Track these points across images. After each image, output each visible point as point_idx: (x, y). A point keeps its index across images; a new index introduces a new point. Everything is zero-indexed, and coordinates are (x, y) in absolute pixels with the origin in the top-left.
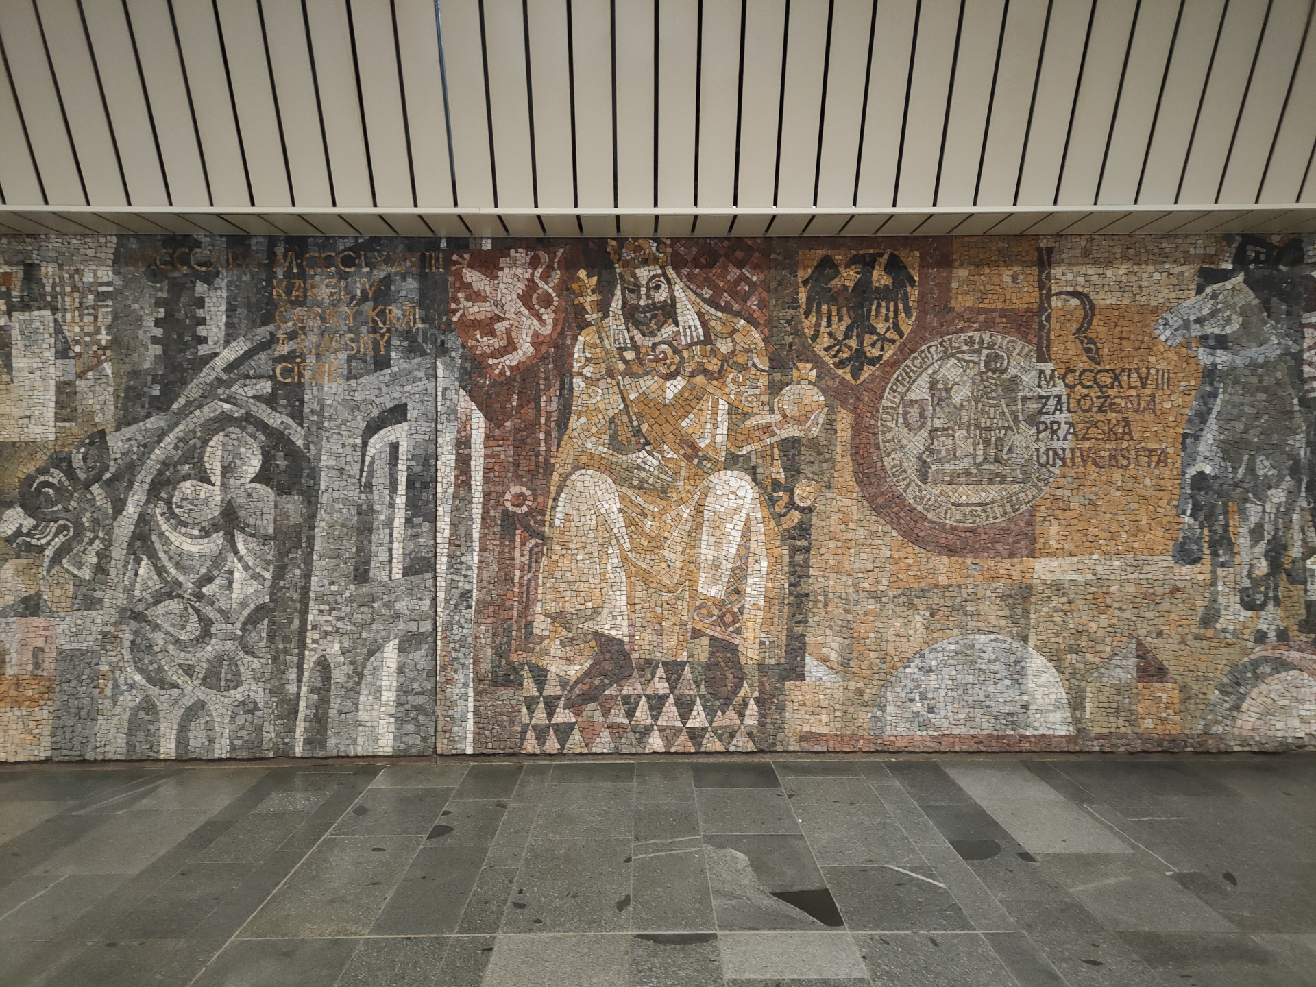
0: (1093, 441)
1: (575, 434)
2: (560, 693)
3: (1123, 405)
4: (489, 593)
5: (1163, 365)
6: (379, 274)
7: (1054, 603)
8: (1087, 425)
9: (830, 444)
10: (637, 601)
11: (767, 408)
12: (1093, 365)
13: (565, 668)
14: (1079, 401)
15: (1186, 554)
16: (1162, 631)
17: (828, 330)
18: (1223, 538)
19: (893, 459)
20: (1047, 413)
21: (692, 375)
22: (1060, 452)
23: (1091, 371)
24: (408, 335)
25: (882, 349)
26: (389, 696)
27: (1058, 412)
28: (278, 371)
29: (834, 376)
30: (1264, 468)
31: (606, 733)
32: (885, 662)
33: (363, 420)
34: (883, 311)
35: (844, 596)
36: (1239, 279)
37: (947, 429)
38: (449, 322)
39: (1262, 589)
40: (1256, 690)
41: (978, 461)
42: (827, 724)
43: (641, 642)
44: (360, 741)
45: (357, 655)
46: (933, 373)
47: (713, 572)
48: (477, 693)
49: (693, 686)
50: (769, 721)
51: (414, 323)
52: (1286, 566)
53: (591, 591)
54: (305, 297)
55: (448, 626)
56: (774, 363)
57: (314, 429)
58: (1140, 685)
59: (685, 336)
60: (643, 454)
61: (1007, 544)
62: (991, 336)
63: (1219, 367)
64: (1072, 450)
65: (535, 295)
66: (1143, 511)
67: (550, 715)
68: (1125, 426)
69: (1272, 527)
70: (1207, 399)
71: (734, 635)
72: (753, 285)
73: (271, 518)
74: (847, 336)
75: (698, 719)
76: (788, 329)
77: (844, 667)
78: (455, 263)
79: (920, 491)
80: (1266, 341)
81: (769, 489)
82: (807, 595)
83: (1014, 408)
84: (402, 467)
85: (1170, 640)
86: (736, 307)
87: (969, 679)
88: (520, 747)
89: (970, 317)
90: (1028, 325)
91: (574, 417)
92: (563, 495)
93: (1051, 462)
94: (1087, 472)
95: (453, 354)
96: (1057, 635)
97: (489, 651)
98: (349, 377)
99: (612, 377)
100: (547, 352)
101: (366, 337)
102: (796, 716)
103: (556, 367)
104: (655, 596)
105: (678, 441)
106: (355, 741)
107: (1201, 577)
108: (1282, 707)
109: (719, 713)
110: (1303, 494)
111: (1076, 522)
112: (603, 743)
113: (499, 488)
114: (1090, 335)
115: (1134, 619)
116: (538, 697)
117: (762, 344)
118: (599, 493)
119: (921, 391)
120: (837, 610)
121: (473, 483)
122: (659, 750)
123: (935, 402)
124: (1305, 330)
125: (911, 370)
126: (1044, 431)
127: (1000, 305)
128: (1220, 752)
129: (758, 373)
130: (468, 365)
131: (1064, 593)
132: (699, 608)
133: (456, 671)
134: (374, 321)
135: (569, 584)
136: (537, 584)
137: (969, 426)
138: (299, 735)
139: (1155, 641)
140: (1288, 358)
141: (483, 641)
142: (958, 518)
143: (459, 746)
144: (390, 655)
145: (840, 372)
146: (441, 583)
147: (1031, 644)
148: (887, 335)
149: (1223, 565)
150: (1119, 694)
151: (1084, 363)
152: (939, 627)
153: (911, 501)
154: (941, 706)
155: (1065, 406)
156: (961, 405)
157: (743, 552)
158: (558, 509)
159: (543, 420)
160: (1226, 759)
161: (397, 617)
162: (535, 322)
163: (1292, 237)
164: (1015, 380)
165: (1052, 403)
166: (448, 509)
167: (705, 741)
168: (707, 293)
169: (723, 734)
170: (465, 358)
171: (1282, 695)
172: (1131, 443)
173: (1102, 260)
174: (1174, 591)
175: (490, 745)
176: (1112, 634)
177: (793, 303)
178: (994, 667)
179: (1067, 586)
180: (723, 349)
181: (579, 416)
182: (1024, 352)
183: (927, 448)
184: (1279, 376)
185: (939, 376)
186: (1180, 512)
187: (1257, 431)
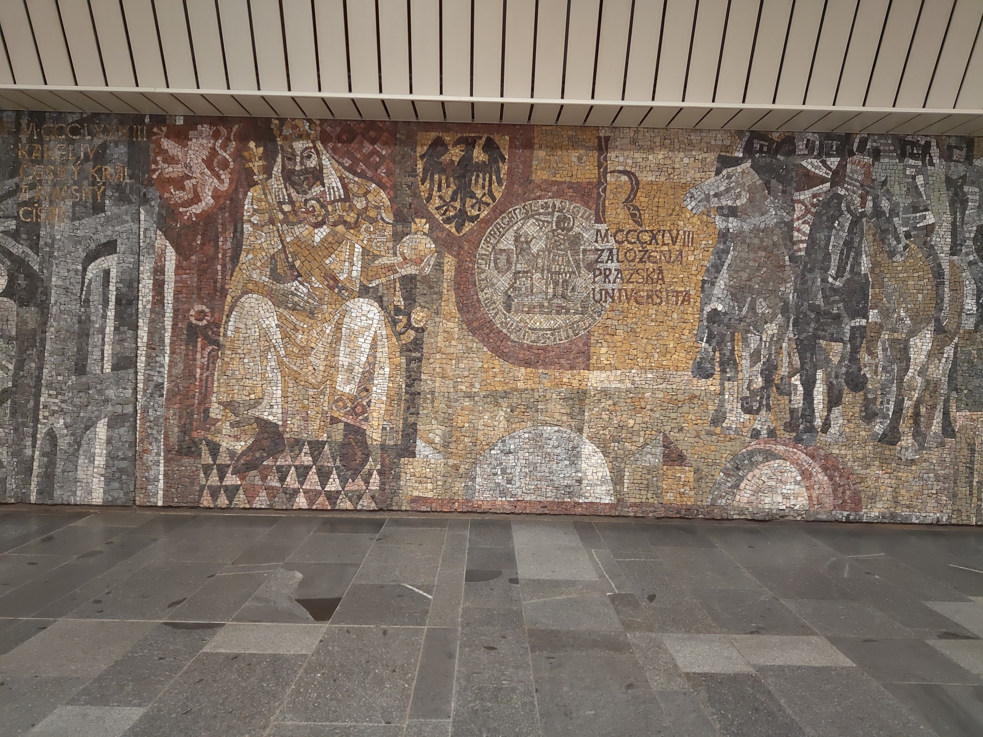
0: (635, 283)
1: (244, 266)
3: (658, 257)
4: (177, 385)
5: (689, 228)
6: (98, 141)
7: (603, 405)
8: (631, 272)
9: (439, 281)
10: (289, 394)
11: (391, 252)
12: (637, 226)
13: (233, 444)
14: (626, 253)
15: (702, 371)
16: (682, 427)
17: (438, 194)
18: (729, 359)
19: (486, 293)
20: (602, 262)
21: (335, 224)
22: (610, 292)
23: (635, 231)
24: (119, 188)
25: (479, 210)
26: (100, 461)
27: (610, 262)
28: (21, 213)
29: (443, 230)
30: (762, 307)
31: (264, 493)
32: (476, 445)
33: (83, 251)
34: (481, 180)
35: (446, 395)
36: (748, 164)
37: (527, 272)
38: (150, 179)
39: (758, 398)
40: (751, 474)
41: (549, 297)
42: (432, 491)
43: (292, 426)
44: (79, 493)
45: (77, 429)
46: (517, 230)
47: (348, 374)
48: (167, 461)
49: (331, 460)
50: (387, 487)
51: (124, 179)
52: (776, 382)
53: (254, 386)
54: (42, 157)
55: (145, 410)
56: (398, 218)
57: (47, 258)
58: (665, 467)
59: (330, 194)
60: (296, 283)
61: (569, 360)
62: (562, 202)
63: (731, 230)
64: (620, 290)
65: (216, 160)
66: (671, 338)
67: (222, 478)
68: (659, 273)
69: (766, 352)
70: (721, 254)
71: (363, 423)
72: (382, 158)
73: (14, 323)
74: (453, 199)
75: (333, 485)
76: (409, 192)
77: (445, 448)
78: (155, 134)
79: (506, 318)
80: (767, 212)
81: (392, 313)
82: (419, 394)
83: (577, 257)
84: (112, 288)
85: (688, 435)
86: (369, 174)
87: (538, 459)
88: (198, 502)
89: (548, 187)
90: (589, 195)
91: (243, 254)
92: (234, 313)
93: (603, 299)
94: (630, 308)
95: (153, 203)
96: (604, 428)
97: (176, 429)
98: (74, 218)
99: (274, 225)
100: (224, 203)
101: (87, 188)
102: (408, 484)
103: (230, 215)
104: (303, 391)
105: (323, 275)
106: (75, 494)
107: (712, 388)
108: (770, 487)
109: (350, 480)
111: (620, 344)
112: (262, 500)
113: (186, 306)
114: (635, 204)
115: (662, 418)
116: (213, 465)
117: (389, 203)
118: (262, 312)
119: (507, 243)
120: (441, 405)
121: (165, 301)
122: (303, 507)
123: (518, 251)
124: (796, 205)
125: (501, 227)
126: (598, 275)
127: (568, 179)
128: (722, 519)
129: (385, 225)
130: (164, 212)
131: (610, 397)
132: (337, 401)
133: (150, 444)
134: (93, 176)
135: (237, 380)
137: (543, 270)
138: (33, 487)
139: (677, 435)
140: (782, 225)
141: (172, 421)
142: (533, 339)
143: (152, 500)
144: (101, 430)
145: (447, 226)
146: (140, 377)
147: (585, 435)
148: (483, 199)
149: (729, 380)
150: (649, 473)
151: (630, 225)
152: (517, 420)
153: (499, 326)
154: (516, 479)
155: (615, 257)
156: (538, 254)
157: (371, 360)
158: (230, 323)
159: (220, 256)
160: (727, 524)
161: (107, 401)
162: (216, 181)
163: (787, 134)
164: (578, 236)
165: (605, 255)
166: (147, 321)
167: (338, 501)
168: (347, 162)
169: (352, 496)
170: (161, 206)
171: (770, 478)
172: (663, 286)
173: (645, 147)
174: (693, 397)
175: (176, 500)
176: (645, 429)
177: (413, 173)
178: (557, 451)
179: (612, 393)
180: (359, 206)
181: (248, 253)
182: (586, 216)
183: (512, 286)
184: (775, 238)
185: (521, 232)
186: (698, 339)
187: (758, 280)
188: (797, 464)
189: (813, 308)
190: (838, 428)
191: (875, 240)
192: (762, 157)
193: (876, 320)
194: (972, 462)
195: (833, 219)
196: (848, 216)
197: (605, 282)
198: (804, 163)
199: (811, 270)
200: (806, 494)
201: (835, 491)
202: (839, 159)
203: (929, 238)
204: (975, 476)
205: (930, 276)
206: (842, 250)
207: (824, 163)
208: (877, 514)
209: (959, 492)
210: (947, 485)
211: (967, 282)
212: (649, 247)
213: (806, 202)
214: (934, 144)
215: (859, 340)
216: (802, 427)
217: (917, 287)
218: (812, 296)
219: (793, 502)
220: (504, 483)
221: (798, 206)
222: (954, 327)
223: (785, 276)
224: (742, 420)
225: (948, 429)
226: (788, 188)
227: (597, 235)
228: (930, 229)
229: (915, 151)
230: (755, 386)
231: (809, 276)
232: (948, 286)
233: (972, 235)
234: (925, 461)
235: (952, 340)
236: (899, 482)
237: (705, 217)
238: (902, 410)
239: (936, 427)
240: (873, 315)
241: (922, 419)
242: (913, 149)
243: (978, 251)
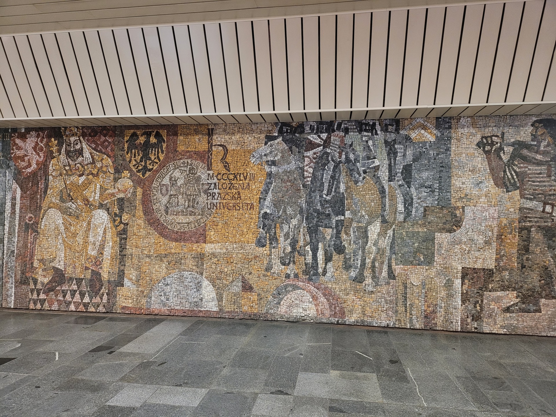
0: (227, 200)
1: (49, 196)
2: (41, 288)
3: (238, 187)
4: (20, 251)
5: (252, 172)
7: (212, 261)
8: (225, 194)
9: (135, 200)
10: (67, 256)
11: (113, 187)
12: (227, 171)
14: (222, 185)
15: (260, 243)
16: (251, 272)
17: (134, 159)
18: (274, 237)
19: (156, 206)
20: (211, 189)
21: (88, 175)
22: (215, 204)
23: (226, 174)
25: (153, 166)
27: (215, 189)
29: (137, 176)
30: (290, 211)
31: (56, 303)
32: (152, 281)
34: (153, 152)
35: (138, 256)
36: (280, 139)
37: (176, 195)
38: (11, 157)
39: (289, 257)
40: (286, 297)
41: (186, 207)
42: (131, 303)
43: (68, 271)
46: (171, 175)
47: (93, 246)
48: (16, 287)
49: (85, 287)
50: (110, 301)
52: (297, 249)
53: (52, 252)
55: (7, 263)
56: (116, 171)
58: (243, 293)
59: (86, 161)
60: (71, 203)
61: (196, 238)
62: (191, 161)
63: (273, 172)
64: (220, 203)
65: (38, 147)
66: (245, 227)
67: (38, 295)
68: (238, 195)
69: (292, 234)
70: (268, 185)
71: (100, 269)
72: (109, 142)
74: (141, 161)
75: (86, 300)
76: (121, 158)
77: (137, 282)
78: (13, 137)
79: (166, 218)
80: (291, 162)
81: (113, 216)
82: (125, 255)
83: (199, 187)
85: (254, 276)
87: (181, 288)
88: (28, 306)
89: (184, 154)
90: (204, 157)
91: (49, 190)
92: (44, 217)
93: (212, 208)
94: (225, 212)
95: (12, 168)
96: (213, 273)
97: (20, 272)
99: (62, 176)
100: (41, 167)
102: (120, 300)
103: (44, 173)
104: (73, 254)
105: (82, 199)
107: (265, 252)
108: (296, 304)
109: (94, 298)
110: (304, 221)
111: (220, 230)
112: (55, 307)
113: (24, 215)
114: (226, 160)
115: (241, 267)
116: (35, 289)
117: (112, 164)
118: (56, 217)
119: (166, 181)
120: (135, 261)
121: (16, 213)
122: (73, 310)
123: (171, 185)
124: (305, 158)
125: (163, 173)
126: (209, 196)
127: (194, 150)
128: (272, 320)
129: (110, 174)
130: (16, 172)
131: (216, 257)
132: (88, 259)
133: (9, 279)
135: (45, 249)
136: (35, 249)
137: (183, 194)
139: (249, 276)
140: (299, 169)
141: (18, 268)
142: (178, 228)
143: (9, 305)
145: (138, 174)
146: (5, 248)
147: (204, 276)
148: (155, 160)
149: (274, 248)
150: (235, 296)
151: (224, 171)
153: (162, 221)
154: (171, 298)
155: (217, 187)
156: (180, 186)
157: (104, 239)
158: (43, 222)
159: (39, 191)
160: (275, 323)
162: (37, 157)
163: (300, 123)
164: (199, 177)
165: (213, 185)
166: (8, 222)
167: (89, 308)
168: (94, 146)
169: (95, 305)
170: (15, 169)
171: (296, 299)
172: (241, 201)
173: (230, 132)
174: (256, 257)
175: (19, 305)
176: (233, 273)
177: (123, 149)
178: (190, 284)
179: (217, 254)
180: (98, 166)
181: (51, 189)
182: (203, 167)
183: (168, 202)
184: (295, 176)
185: (173, 175)
186: (258, 227)
187: (287, 197)
188: (310, 292)
189: (316, 211)
190: (330, 274)
191: (347, 175)
192: (288, 135)
193: (349, 216)
194: (406, 293)
195: (325, 165)
196: (333, 163)
197: (213, 199)
198: (309, 137)
199: (314, 191)
200: (315, 308)
201: (330, 307)
202: (327, 134)
203: (376, 173)
204: (408, 301)
205: (378, 193)
206: (330, 181)
207: (319, 136)
208: (353, 320)
209: (399, 310)
210: (392, 306)
211: (398, 196)
212: (233, 182)
213: (310, 157)
214: (377, 123)
215: (340, 227)
216: (312, 272)
217: (371, 199)
218: (314, 205)
219: (308, 312)
220: (165, 300)
221: (306, 159)
222: (392, 220)
223: (301, 195)
224: (281, 269)
225: (391, 275)
226: (302, 150)
228: (377, 168)
229: (367, 128)
230: (287, 251)
231: (313, 194)
232: (388, 198)
233: (401, 171)
234: (379, 292)
235: (391, 227)
236: (365, 303)
237: (260, 166)
238: (365, 264)
239: (385, 274)
240: (348, 214)
241: (376, 269)
242: (366, 127)
243: (404, 179)
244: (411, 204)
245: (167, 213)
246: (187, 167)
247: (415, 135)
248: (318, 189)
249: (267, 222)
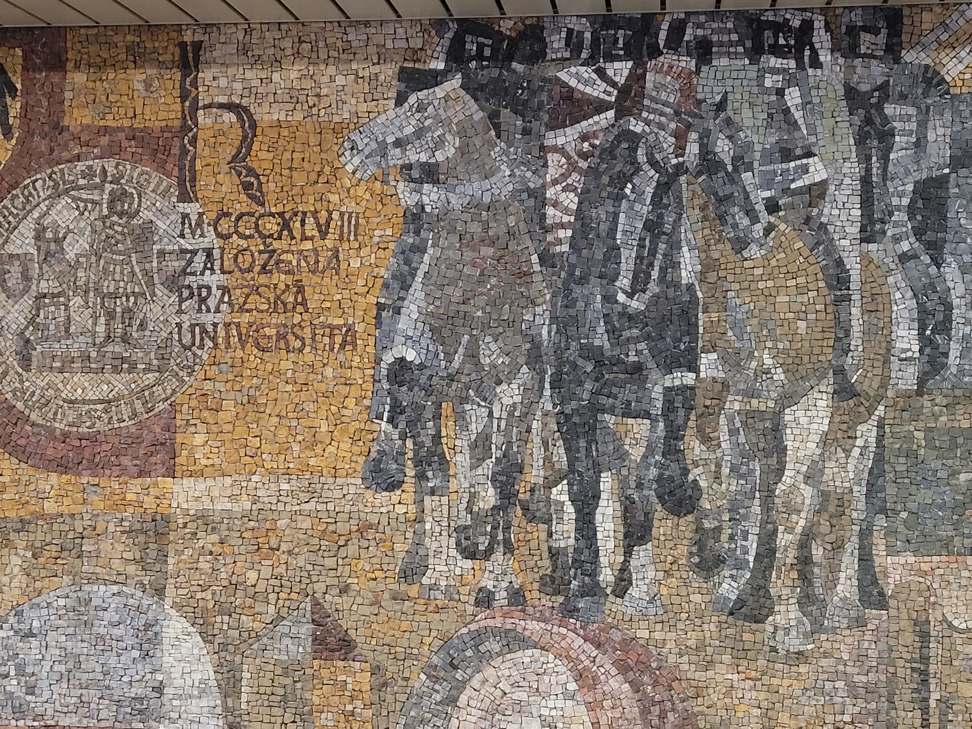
0: (255, 312)
3: (295, 263)
5: (351, 206)
7: (201, 543)
8: (246, 290)
12: (254, 206)
14: (236, 256)
16: (348, 585)
18: (431, 453)
20: (193, 274)
22: (210, 328)
23: (252, 215)
27: (208, 272)
36: (456, 82)
37: (59, 295)
39: (489, 529)
40: (478, 677)
41: (98, 341)
46: (40, 218)
52: (521, 496)
58: (316, 663)
61: (137, 458)
62: (118, 164)
63: (428, 209)
64: (227, 325)
66: (323, 414)
68: (297, 293)
69: (502, 439)
79: (22, 382)
80: (494, 171)
83: (148, 266)
85: (359, 600)
87: (83, 648)
89: (92, 138)
90: (167, 150)
93: (197, 344)
94: (245, 359)
96: (203, 588)
107: (400, 509)
108: (517, 702)
110: (547, 392)
111: (229, 427)
114: (249, 164)
115: (309, 567)
119: (22, 242)
123: (43, 257)
124: (549, 156)
125: (11, 213)
126: (187, 299)
127: (127, 123)
131: (214, 529)
137: (86, 292)
139: (338, 600)
140: (525, 196)
142: (71, 419)
147: (168, 602)
149: (433, 492)
150: (285, 674)
151: (243, 204)
154: (44, 684)
155: (217, 267)
156: (77, 261)
163: (528, 22)
164: (148, 228)
165: (200, 258)
171: (515, 685)
172: (306, 316)
173: (265, 58)
174: (363, 529)
176: (277, 589)
178: (117, 632)
179: (218, 519)
182: (162, 188)
183: (32, 321)
184: (512, 222)
185: (47, 221)
186: (373, 415)
187: (481, 301)
188: (568, 657)
189: (592, 353)
190: (645, 588)
191: (705, 218)
192: (483, 68)
193: (715, 374)
194: (925, 660)
195: (623, 179)
196: (652, 172)
197: (200, 310)
198: (563, 75)
199: (583, 280)
200: (586, 719)
201: (645, 712)
202: (630, 64)
203: (815, 211)
204: (932, 687)
205: (822, 284)
206: (642, 239)
207: (601, 73)
209: (899, 721)
210: (873, 706)
211: (898, 295)
212: (276, 245)
213: (568, 148)
214: (819, 23)
215: (681, 413)
216: (574, 584)
217: (796, 307)
218: (584, 330)
220: (20, 693)
221: (553, 159)
222: (875, 385)
223: (533, 293)
224: (458, 571)
225: (872, 592)
226: (535, 125)
227: (183, 223)
228: (817, 192)
229: (782, 41)
230: (481, 505)
231: (577, 291)
232: (858, 304)
233: (906, 201)
234: (826, 655)
236: (775, 697)
237: (378, 184)
238: (773, 551)
240: (709, 365)
241: (816, 570)
242: (776, 38)
243: (918, 233)
244: (945, 327)
245: (26, 361)
246: (100, 187)
247: (961, 67)
248: (596, 270)
249: (405, 396)
